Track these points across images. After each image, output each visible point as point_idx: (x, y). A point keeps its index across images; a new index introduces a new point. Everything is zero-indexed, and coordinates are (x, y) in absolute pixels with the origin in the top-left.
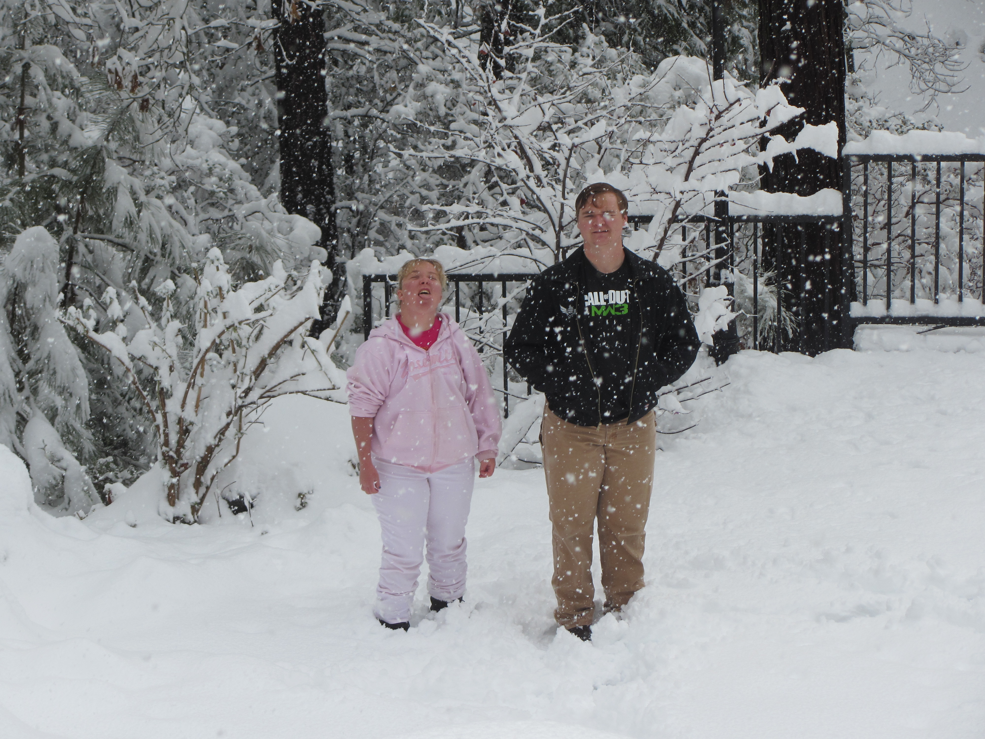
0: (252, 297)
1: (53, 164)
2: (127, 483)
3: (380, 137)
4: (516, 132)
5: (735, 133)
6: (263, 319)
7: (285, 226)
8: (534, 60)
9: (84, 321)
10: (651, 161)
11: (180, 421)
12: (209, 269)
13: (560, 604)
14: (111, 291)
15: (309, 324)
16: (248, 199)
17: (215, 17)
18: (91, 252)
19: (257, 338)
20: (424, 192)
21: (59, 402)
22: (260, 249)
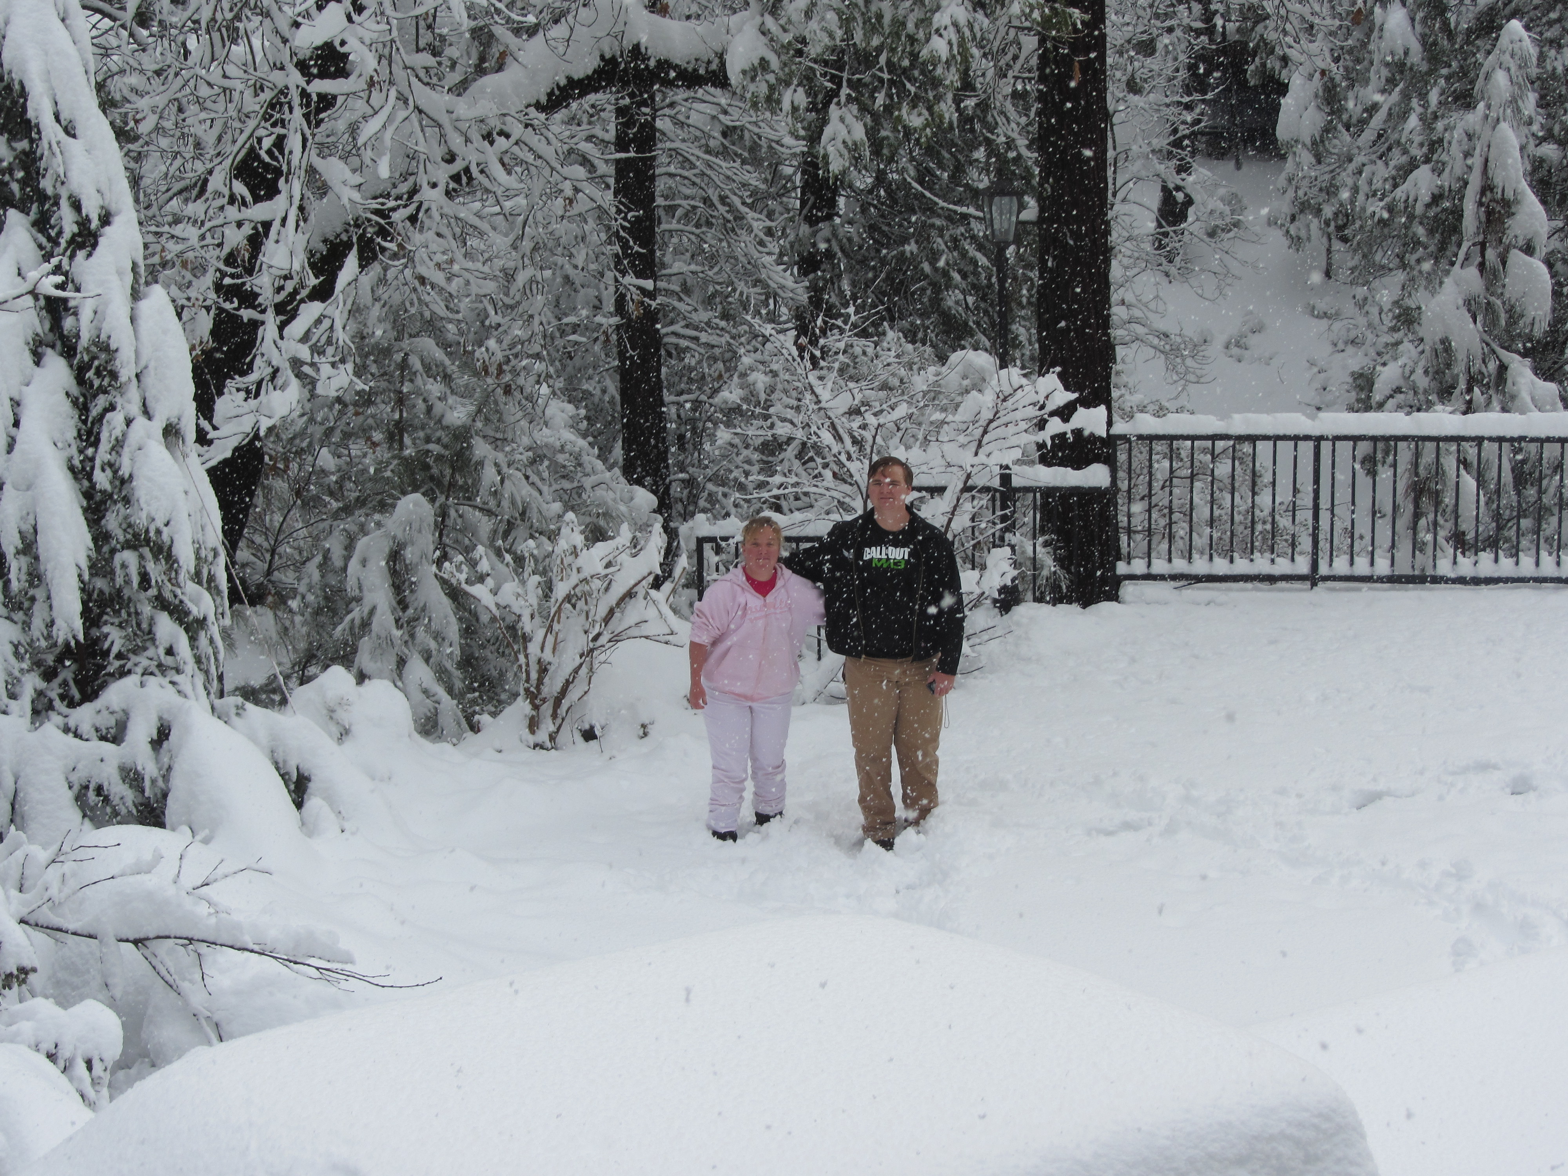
0: (602, 554)
1: (428, 440)
2: (494, 715)
3: (709, 419)
4: (829, 413)
5: (1018, 415)
6: (612, 574)
7: (627, 496)
8: (845, 352)
9: (457, 574)
10: (946, 439)
11: (539, 661)
12: (565, 531)
13: (866, 818)
14: (480, 549)
15: (651, 579)
16: (594, 472)
17: (566, 315)
18: (461, 516)
19: (607, 589)
20: (747, 467)
21: (433, 645)
22: (607, 515)
